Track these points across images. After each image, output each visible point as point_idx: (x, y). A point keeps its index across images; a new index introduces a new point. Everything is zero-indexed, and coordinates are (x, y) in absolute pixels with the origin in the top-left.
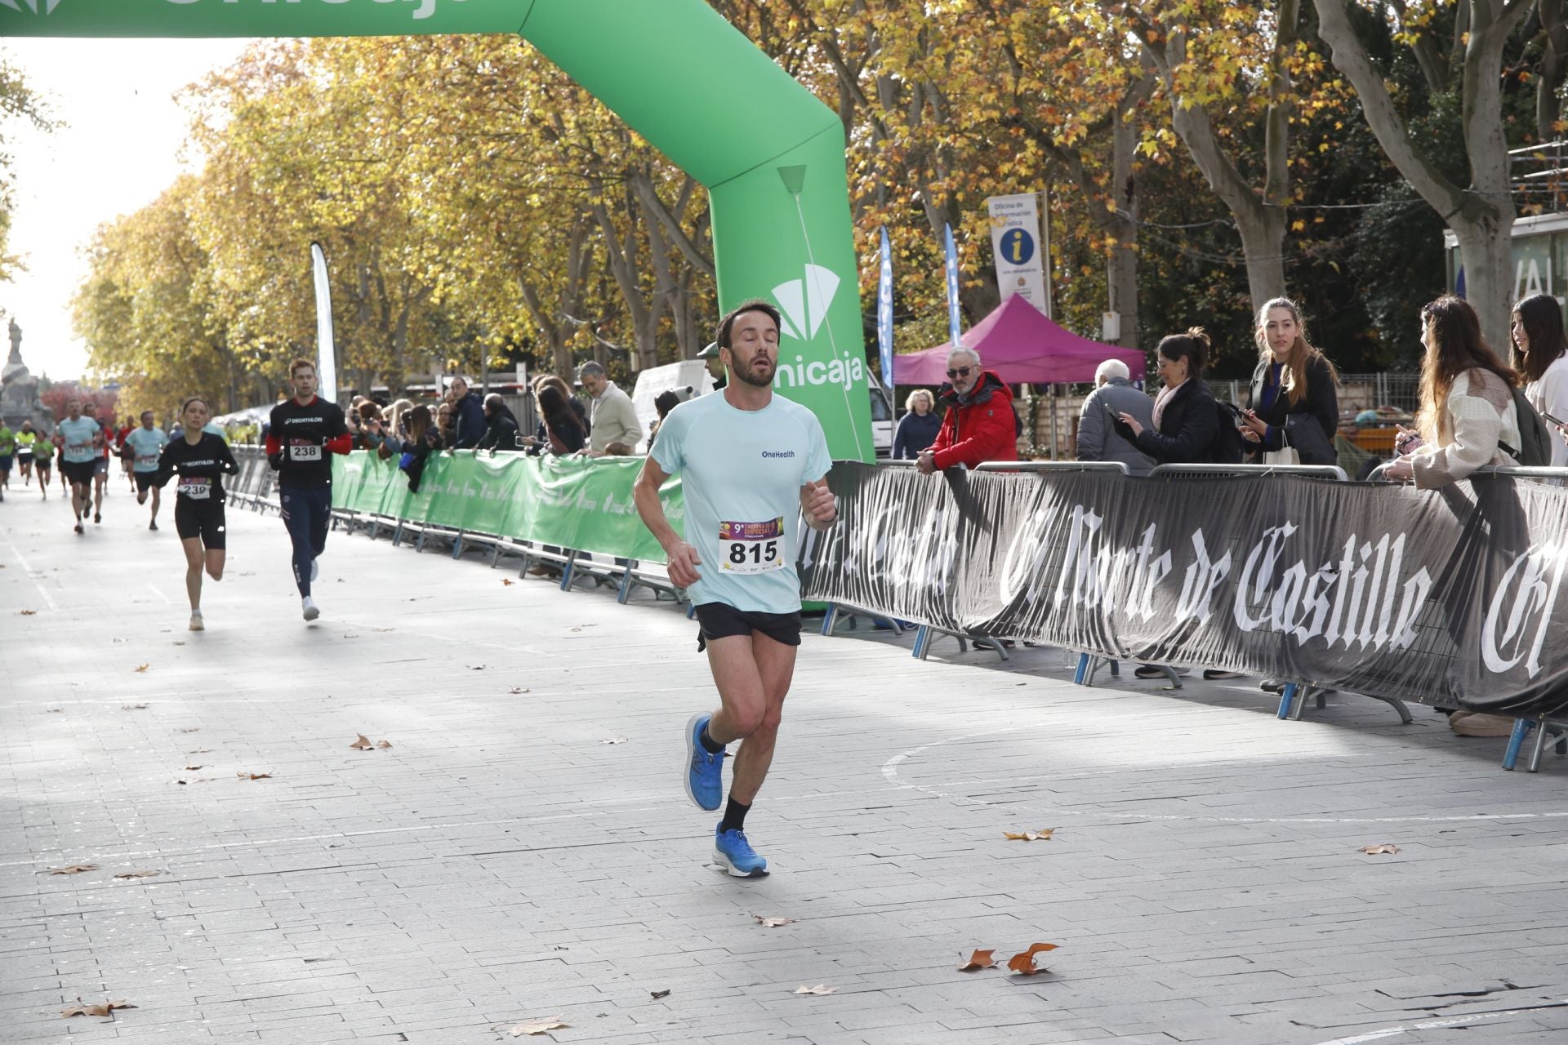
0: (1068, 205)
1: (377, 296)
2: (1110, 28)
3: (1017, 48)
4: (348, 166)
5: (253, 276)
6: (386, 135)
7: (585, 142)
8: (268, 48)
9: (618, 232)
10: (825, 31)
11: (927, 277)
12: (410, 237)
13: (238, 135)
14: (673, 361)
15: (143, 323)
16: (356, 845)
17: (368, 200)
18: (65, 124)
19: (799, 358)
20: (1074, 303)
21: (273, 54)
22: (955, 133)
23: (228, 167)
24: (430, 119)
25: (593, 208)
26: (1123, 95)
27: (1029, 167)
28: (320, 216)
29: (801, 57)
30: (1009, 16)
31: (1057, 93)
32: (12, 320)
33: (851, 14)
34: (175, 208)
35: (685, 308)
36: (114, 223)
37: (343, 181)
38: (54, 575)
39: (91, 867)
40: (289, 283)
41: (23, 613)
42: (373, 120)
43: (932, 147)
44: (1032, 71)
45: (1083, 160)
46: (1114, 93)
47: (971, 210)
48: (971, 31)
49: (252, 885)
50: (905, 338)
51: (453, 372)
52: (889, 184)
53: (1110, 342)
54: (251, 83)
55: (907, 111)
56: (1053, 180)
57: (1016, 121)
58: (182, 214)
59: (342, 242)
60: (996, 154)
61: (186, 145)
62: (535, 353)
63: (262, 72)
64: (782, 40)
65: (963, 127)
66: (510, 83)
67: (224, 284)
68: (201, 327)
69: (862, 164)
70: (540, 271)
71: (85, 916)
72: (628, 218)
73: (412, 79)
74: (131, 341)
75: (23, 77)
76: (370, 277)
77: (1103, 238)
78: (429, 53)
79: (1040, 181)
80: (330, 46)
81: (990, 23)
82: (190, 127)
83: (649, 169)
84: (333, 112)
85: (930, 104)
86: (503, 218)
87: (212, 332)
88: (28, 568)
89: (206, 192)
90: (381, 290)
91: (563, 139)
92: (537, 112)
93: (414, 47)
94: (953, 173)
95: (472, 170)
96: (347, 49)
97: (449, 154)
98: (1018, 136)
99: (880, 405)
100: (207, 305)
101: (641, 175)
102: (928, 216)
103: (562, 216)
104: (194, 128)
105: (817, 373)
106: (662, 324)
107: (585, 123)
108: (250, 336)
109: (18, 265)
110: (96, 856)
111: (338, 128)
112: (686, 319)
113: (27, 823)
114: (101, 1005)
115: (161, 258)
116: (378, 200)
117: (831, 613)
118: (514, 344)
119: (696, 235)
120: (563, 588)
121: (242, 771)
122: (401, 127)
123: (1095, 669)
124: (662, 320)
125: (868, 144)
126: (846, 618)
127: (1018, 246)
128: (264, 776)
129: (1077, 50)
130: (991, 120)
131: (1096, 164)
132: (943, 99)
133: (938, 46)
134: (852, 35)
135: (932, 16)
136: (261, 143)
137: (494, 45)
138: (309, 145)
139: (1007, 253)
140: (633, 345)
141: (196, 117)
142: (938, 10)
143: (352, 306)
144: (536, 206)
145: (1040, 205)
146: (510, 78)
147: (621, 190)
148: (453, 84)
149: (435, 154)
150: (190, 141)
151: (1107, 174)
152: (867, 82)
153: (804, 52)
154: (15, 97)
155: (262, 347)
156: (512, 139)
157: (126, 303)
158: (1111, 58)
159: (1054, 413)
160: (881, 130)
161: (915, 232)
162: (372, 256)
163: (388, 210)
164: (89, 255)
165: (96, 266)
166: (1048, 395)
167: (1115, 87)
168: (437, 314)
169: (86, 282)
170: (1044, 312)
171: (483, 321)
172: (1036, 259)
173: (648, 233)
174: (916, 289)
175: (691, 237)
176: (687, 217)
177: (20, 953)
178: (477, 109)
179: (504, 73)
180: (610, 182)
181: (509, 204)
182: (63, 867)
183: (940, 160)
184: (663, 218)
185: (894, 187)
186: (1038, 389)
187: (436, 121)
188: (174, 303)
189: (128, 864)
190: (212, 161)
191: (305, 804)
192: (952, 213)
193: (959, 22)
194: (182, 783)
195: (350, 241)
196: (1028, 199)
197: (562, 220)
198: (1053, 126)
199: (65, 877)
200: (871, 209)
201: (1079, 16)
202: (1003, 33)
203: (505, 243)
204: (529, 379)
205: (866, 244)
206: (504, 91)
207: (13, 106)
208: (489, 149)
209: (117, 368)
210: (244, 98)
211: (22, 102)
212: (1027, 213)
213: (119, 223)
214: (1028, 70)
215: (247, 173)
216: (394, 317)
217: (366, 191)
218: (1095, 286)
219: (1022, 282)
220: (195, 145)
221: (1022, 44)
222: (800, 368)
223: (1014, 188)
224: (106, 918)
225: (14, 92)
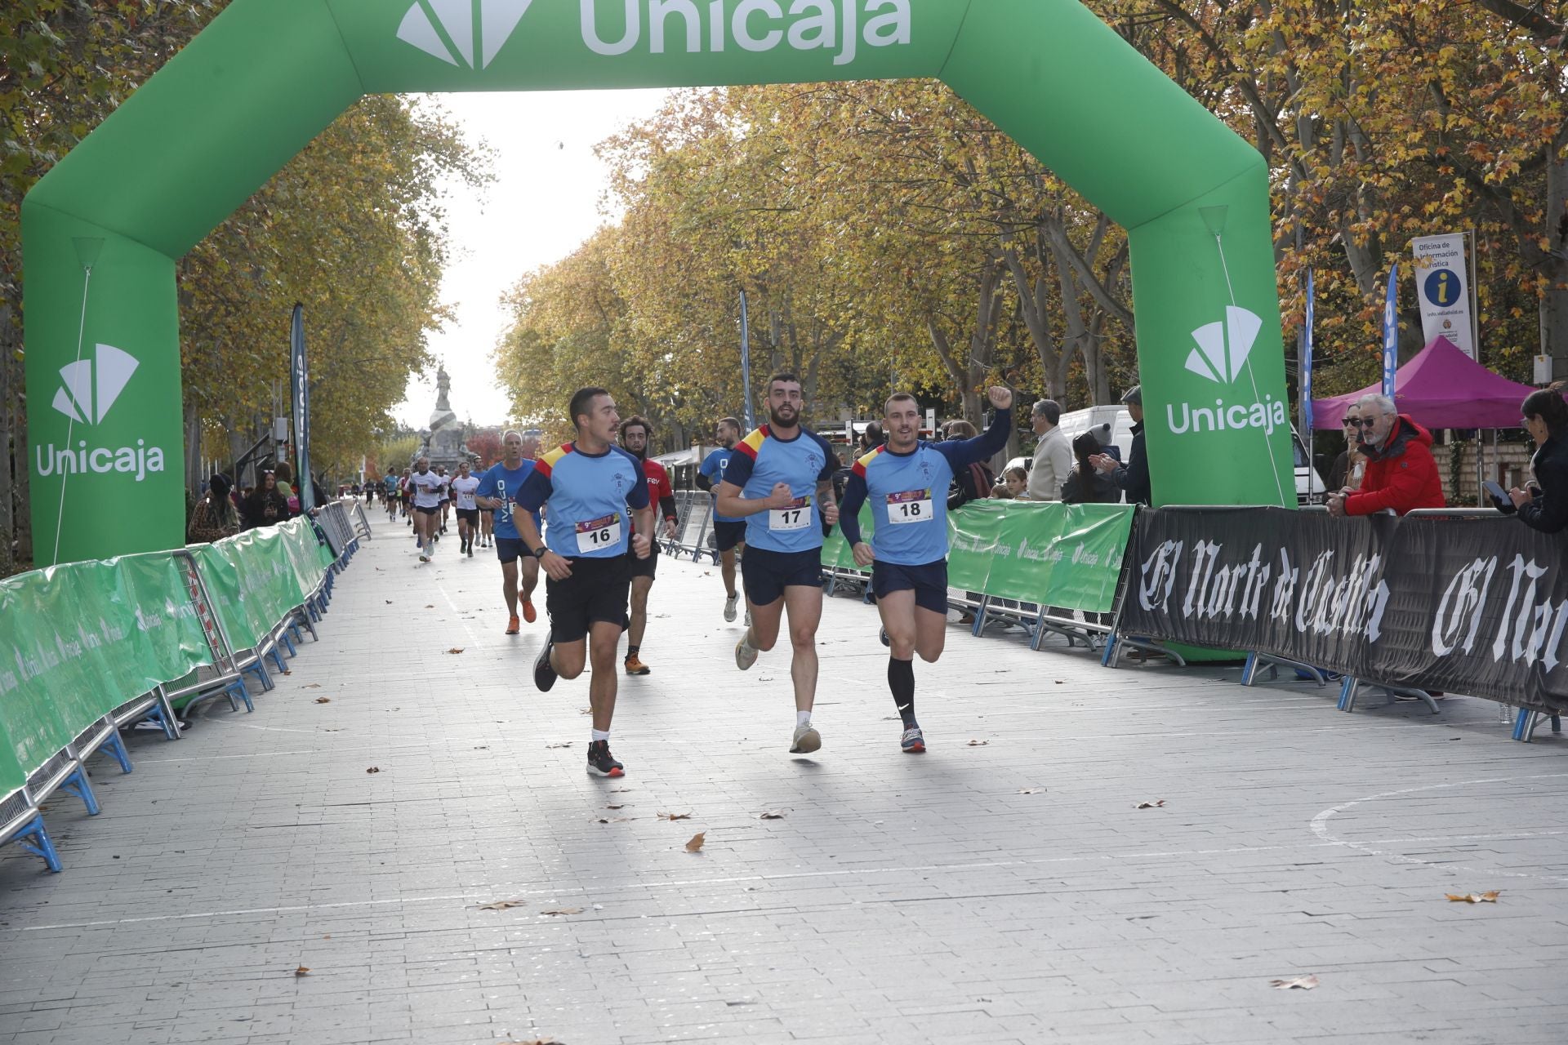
0: (1497, 245)
1: (788, 343)
2: (1545, 61)
3: (1444, 84)
4: (762, 214)
5: (669, 324)
6: (800, 183)
7: (997, 187)
8: (687, 99)
9: (1029, 277)
10: (1244, 71)
11: (1346, 321)
12: (822, 284)
13: (657, 185)
14: (1083, 407)
15: (563, 370)
16: (775, 888)
17: (782, 248)
18: (494, 179)
19: (1219, 402)
20: (1502, 346)
21: (692, 105)
22: (1378, 172)
23: (646, 216)
24: (843, 166)
25: (1005, 253)
26: (1558, 131)
27: (1456, 206)
28: (735, 265)
29: (1218, 98)
30: (1438, 52)
31: (1487, 130)
32: (441, 369)
33: (1272, 53)
34: (594, 258)
35: (1096, 353)
36: (537, 274)
37: (758, 231)
38: (479, 615)
39: (518, 903)
40: (705, 330)
41: (453, 652)
42: (787, 169)
43: (1354, 188)
44: (1461, 108)
45: (1514, 198)
46: (1549, 128)
47: (1395, 252)
48: (1397, 68)
49: (673, 926)
50: (1322, 384)
51: (862, 419)
52: (1308, 225)
53: (1541, 386)
54: (670, 135)
55: (1328, 151)
56: (1480, 219)
57: (1442, 159)
58: (603, 264)
59: (754, 289)
60: (1421, 194)
61: (606, 197)
62: (944, 398)
63: (680, 124)
64: (1199, 81)
65: (1387, 166)
66: (924, 130)
67: (641, 332)
68: (619, 373)
69: (1280, 206)
70: (950, 316)
71: (513, 952)
72: (1039, 263)
73: (826, 129)
74: (552, 388)
75: (455, 134)
76: (781, 324)
77: (1535, 278)
78: (844, 102)
79: (1468, 220)
80: (747, 96)
81: (1418, 59)
82: (611, 179)
83: (1060, 214)
84: (749, 161)
85: (1351, 144)
86: (914, 264)
87: (630, 379)
88: (455, 609)
89: (625, 241)
90: (793, 337)
91: (975, 184)
92: (950, 158)
93: (829, 96)
94: (1376, 213)
95: (884, 216)
96: (764, 100)
97: (862, 201)
98: (1447, 174)
99: (1297, 451)
100: (625, 352)
101: (1053, 219)
102: (1349, 258)
103: (974, 262)
104: (614, 181)
105: (1238, 417)
106: (1073, 369)
107: (997, 169)
108: (665, 383)
109: (446, 316)
110: (523, 893)
111: (754, 177)
112: (1096, 365)
113: (456, 859)
114: (529, 1041)
115: (582, 307)
116: (791, 248)
117: (1252, 663)
118: (924, 390)
119: (1107, 280)
120: (975, 635)
121: (662, 811)
122: (815, 175)
123: (1534, 725)
124: (1072, 365)
125: (1285, 187)
126: (1268, 667)
127: (1444, 288)
128: (683, 817)
129: (1509, 85)
130: (1418, 159)
131: (1528, 203)
132: (1365, 137)
133: (1362, 84)
134: (1271, 73)
135: (1356, 52)
136: (678, 193)
137: (908, 93)
138: (725, 196)
139: (1432, 295)
140: (1042, 391)
141: (616, 168)
142: (1363, 46)
143: (764, 354)
144: (947, 252)
145: (1467, 246)
146: (923, 126)
147: (1033, 236)
148: (867, 132)
149: (847, 202)
150: (610, 193)
151: (1541, 212)
152: (1286, 123)
153: (1220, 93)
154: (448, 153)
155: (676, 393)
156: (924, 185)
157: (547, 351)
158: (1547, 92)
159: (1481, 459)
160: (1301, 171)
161: (1335, 274)
162: (784, 303)
163: (801, 257)
164: (513, 305)
165: (520, 315)
166: (1474, 441)
167: (1550, 122)
168: (848, 360)
169: (510, 330)
170: (1471, 356)
171: (894, 366)
172: (1462, 302)
173: (1060, 278)
174: (1334, 333)
175: (1102, 281)
176: (1098, 262)
177: (453, 986)
178: (889, 156)
179: (917, 121)
180: (1020, 227)
181: (921, 249)
182: (491, 902)
183: (1362, 201)
184: (1075, 262)
185: (1314, 229)
186: (1463, 435)
187: (850, 168)
188: (592, 351)
189: (553, 901)
190: (631, 211)
191: (724, 846)
192: (1374, 254)
193: (1384, 59)
194: (603, 822)
195: (763, 289)
196: (1456, 240)
197: (973, 266)
198: (1484, 163)
199: (494, 913)
200: (1291, 251)
201: (1512, 49)
202: (1430, 68)
203: (917, 290)
204: (938, 425)
205: (1284, 286)
206: (917, 138)
207: (445, 161)
208: (902, 195)
209: (538, 415)
210: (662, 149)
211: (454, 156)
212: (1454, 254)
213: (542, 272)
214: (1455, 107)
215: (664, 223)
216: (806, 364)
217: (780, 240)
218: (1524, 329)
219: (1447, 325)
220: (614, 197)
221: (1450, 80)
222: (1220, 411)
223: (1440, 228)
224: (533, 955)
225: (447, 149)
